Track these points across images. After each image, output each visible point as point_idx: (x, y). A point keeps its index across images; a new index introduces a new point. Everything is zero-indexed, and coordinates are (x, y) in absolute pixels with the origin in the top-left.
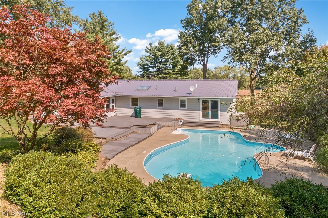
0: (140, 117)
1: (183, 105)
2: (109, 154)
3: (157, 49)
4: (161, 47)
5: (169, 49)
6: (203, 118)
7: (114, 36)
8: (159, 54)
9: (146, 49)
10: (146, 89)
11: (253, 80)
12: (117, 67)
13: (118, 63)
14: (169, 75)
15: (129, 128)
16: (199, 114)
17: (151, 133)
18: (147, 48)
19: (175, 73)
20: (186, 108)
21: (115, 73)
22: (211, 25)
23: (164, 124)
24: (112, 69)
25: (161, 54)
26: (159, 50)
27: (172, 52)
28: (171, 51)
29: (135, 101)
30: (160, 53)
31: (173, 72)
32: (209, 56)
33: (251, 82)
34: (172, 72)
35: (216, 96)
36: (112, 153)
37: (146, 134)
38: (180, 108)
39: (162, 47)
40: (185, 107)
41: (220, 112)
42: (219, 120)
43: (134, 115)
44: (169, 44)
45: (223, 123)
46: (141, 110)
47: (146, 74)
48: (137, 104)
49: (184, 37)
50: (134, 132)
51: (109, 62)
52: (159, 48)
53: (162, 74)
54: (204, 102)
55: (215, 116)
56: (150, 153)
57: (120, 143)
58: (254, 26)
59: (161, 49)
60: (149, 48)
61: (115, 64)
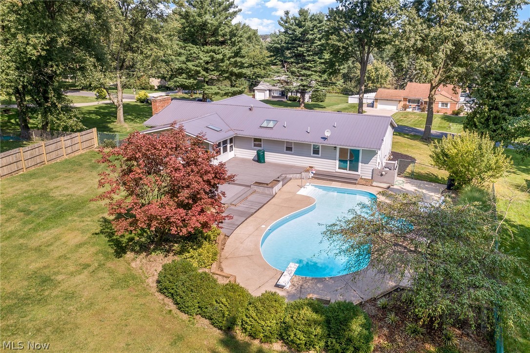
0: (264, 162)
1: (316, 152)
2: (227, 229)
3: (297, 22)
4: (303, 20)
5: (315, 23)
6: (339, 168)
7: (231, 10)
8: (299, 31)
9: (280, 20)
10: (272, 127)
11: (434, 88)
12: (236, 61)
13: (237, 54)
14: (313, 65)
15: (250, 186)
16: (335, 164)
17: (274, 194)
18: (281, 18)
19: (323, 61)
20: (320, 156)
21: (234, 69)
22: (375, 6)
23: (291, 177)
24: (228, 62)
25: (303, 31)
26: (299, 25)
27: (320, 27)
28: (318, 25)
29: (257, 141)
30: (301, 30)
31: (320, 59)
32: (371, 50)
33: (431, 91)
34: (318, 59)
35: (357, 146)
36: (231, 227)
37: (268, 195)
38: (312, 154)
39: (305, 19)
40: (318, 154)
41: (360, 164)
42: (359, 173)
43: (256, 159)
44: (315, 14)
45: (363, 177)
46: (265, 153)
47: (279, 61)
48: (260, 146)
49: (335, 19)
50: (255, 191)
51: (224, 53)
52: (300, 22)
53: (304, 62)
54: (342, 150)
55: (354, 168)
56: (269, 228)
57: (239, 211)
58: (440, 12)
59: (303, 23)
60: (285, 18)
61: (233, 54)
